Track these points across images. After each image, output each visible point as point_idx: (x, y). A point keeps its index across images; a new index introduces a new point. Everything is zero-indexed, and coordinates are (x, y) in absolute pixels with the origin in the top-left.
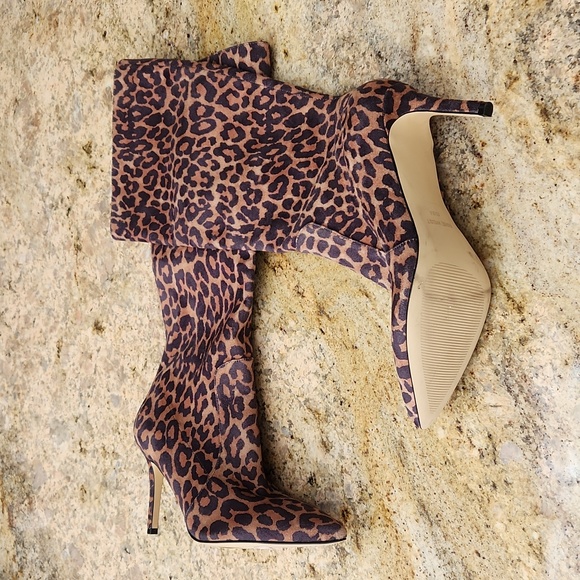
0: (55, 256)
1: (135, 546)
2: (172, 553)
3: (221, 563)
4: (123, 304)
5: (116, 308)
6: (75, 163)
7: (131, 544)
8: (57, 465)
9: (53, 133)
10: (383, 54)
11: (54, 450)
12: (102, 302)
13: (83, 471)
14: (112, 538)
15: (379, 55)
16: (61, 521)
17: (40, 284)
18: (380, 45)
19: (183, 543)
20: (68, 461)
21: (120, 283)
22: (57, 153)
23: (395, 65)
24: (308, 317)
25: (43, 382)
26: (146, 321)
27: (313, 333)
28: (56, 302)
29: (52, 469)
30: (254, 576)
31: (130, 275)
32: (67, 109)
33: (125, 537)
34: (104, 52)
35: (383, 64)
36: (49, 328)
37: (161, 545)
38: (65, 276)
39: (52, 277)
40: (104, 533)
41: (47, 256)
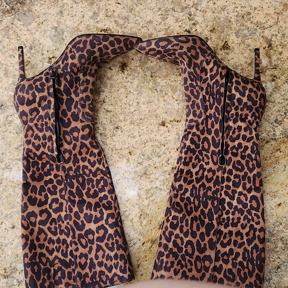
0: (160, 20)
1: (6, 114)
2: (10, 146)
3: (13, 184)
4: (139, 88)
5: (136, 82)
6: (217, 34)
7: (7, 110)
8: (37, 36)
9: (234, 11)
10: (279, 270)
11: (45, 31)
12: (138, 69)
13: (38, 62)
14: (6, 93)
15: (279, 267)
16: (5, 43)
17: (142, 7)
18: (283, 268)
19: (16, 154)
20: (41, 46)
21: (151, 84)
22: (222, 15)
23: (274, 278)
24: (149, 233)
25: (84, 17)
26: (132, 109)
27: (142, 238)
28: (133, 25)
29: (34, 31)
30: (13, 210)
31: (156, 92)
32: (249, 24)
33: (8, 104)
34: (282, 56)
35: (274, 271)
36: (117, 19)
37: (12, 134)
38: (149, 32)
39: (148, 19)
40: (6, 85)
41: (159, 13)
